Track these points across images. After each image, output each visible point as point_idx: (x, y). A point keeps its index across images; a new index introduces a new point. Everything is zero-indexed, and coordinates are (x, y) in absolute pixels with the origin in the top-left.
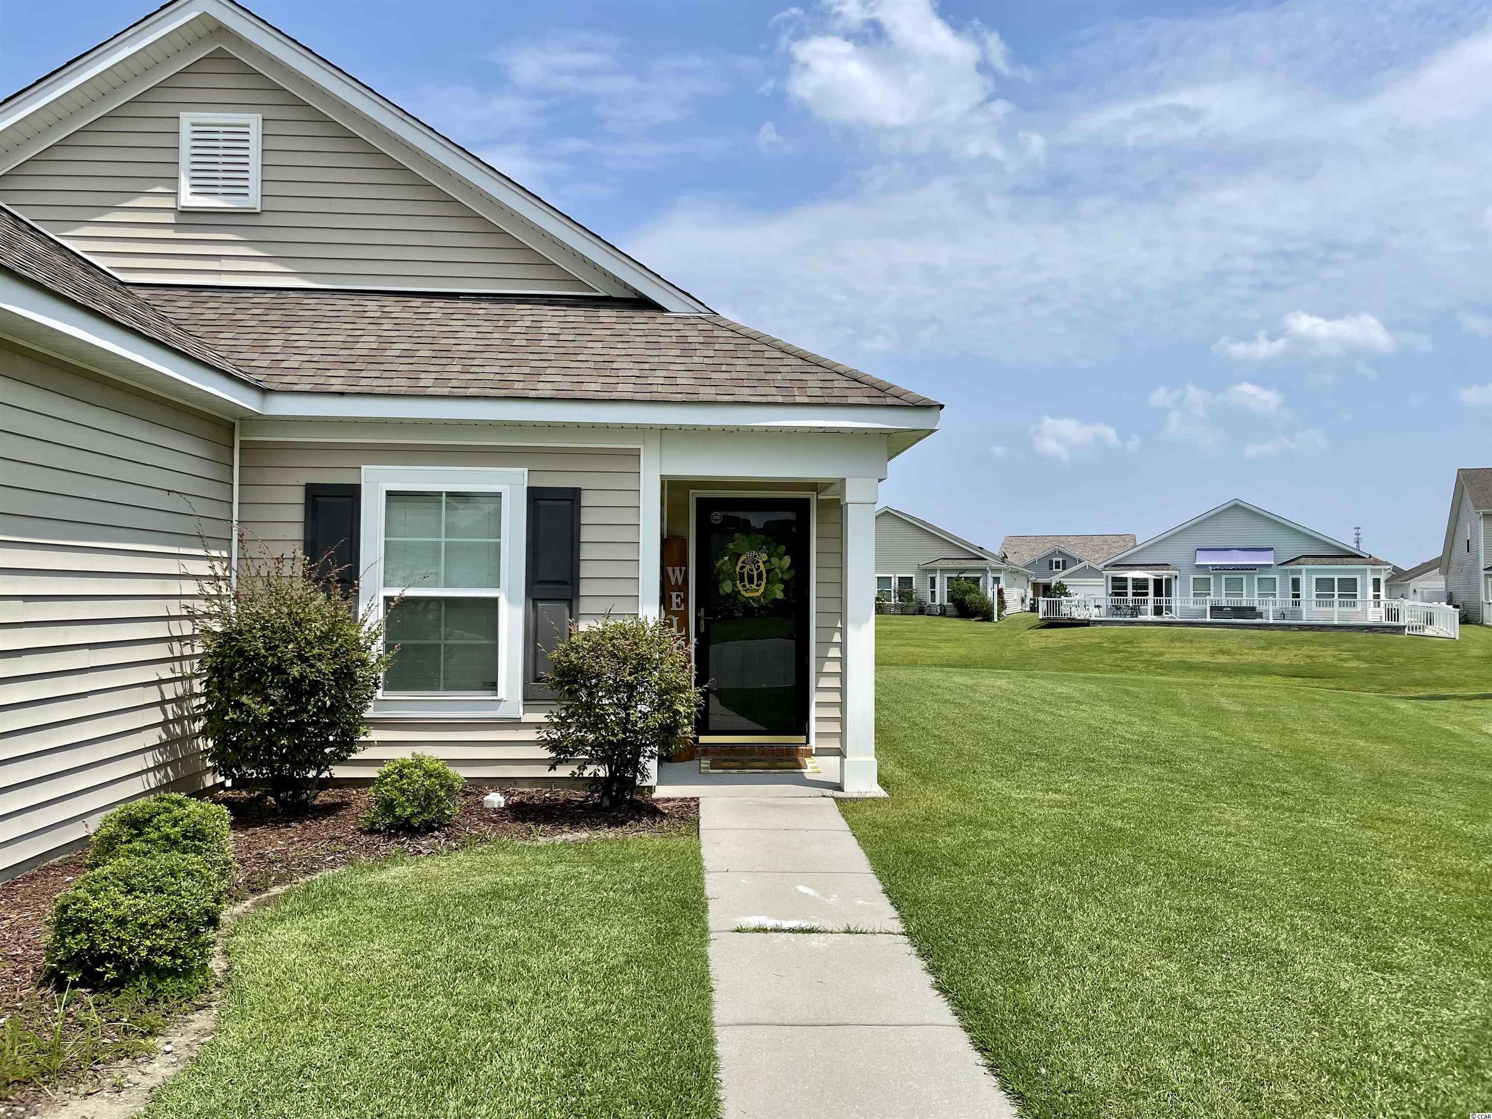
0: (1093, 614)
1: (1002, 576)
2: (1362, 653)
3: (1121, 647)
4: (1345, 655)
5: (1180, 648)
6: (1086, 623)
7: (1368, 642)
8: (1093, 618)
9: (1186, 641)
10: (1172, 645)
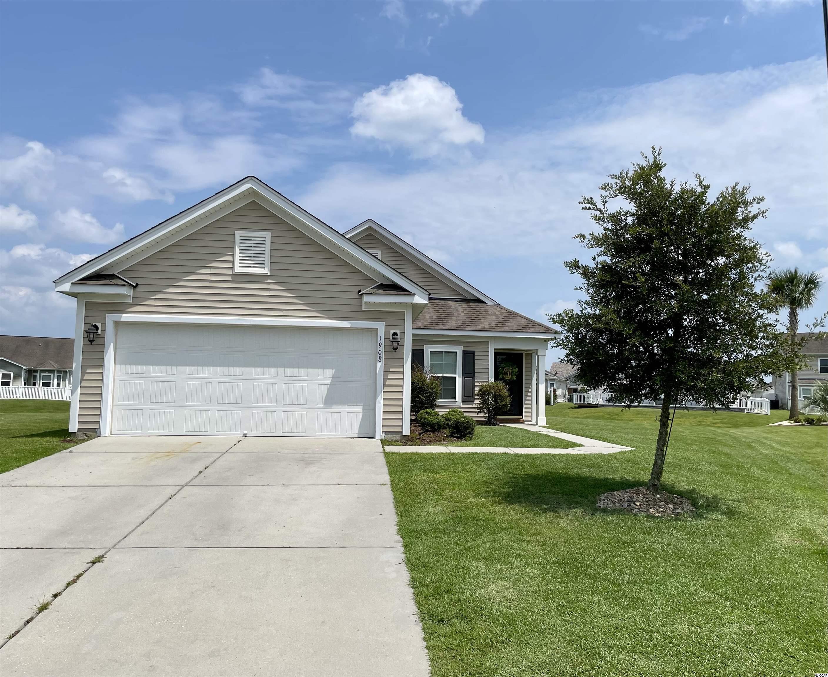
0: (600, 402)
1: (555, 383)
2: (725, 421)
3: (613, 417)
4: (716, 421)
5: (640, 417)
6: (596, 406)
7: (728, 416)
8: (600, 404)
9: (643, 415)
10: (637, 416)
